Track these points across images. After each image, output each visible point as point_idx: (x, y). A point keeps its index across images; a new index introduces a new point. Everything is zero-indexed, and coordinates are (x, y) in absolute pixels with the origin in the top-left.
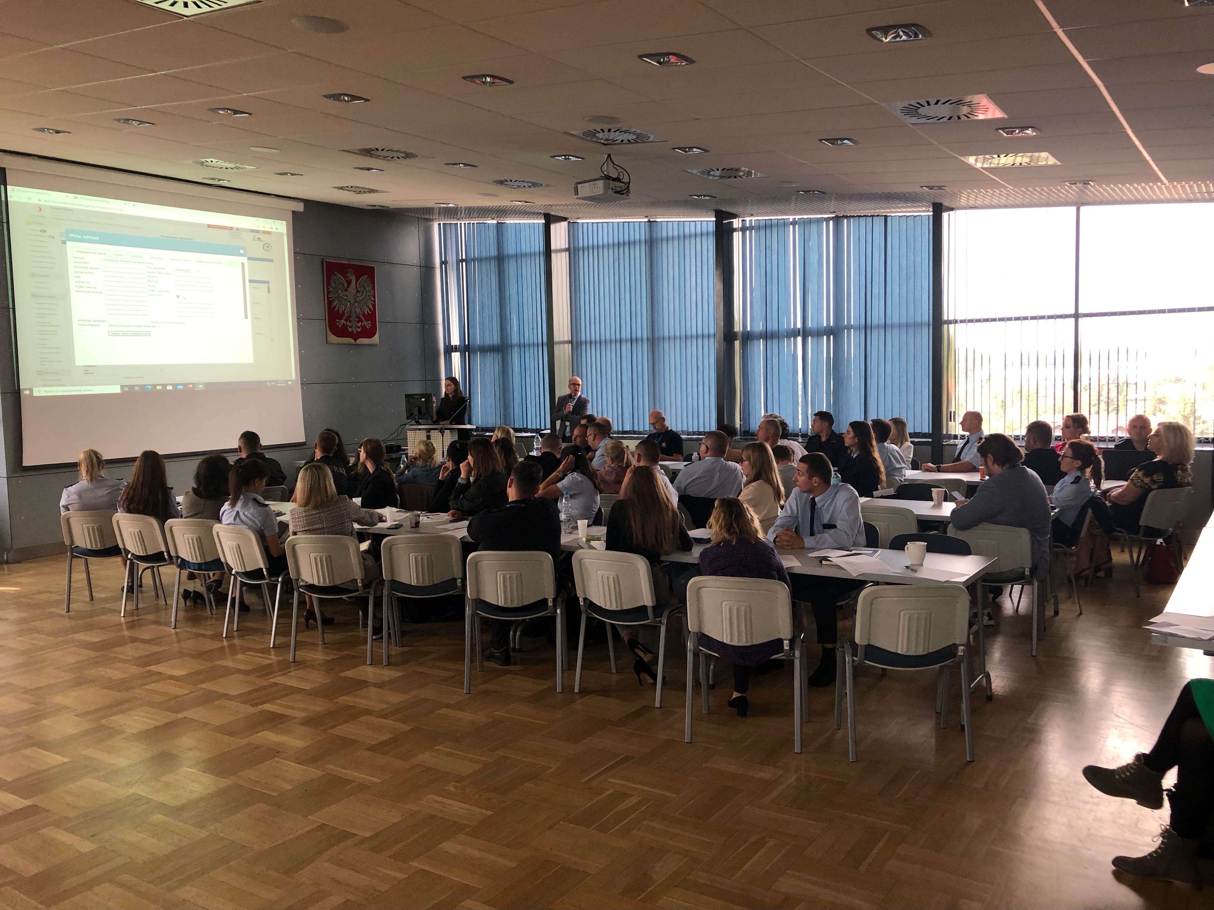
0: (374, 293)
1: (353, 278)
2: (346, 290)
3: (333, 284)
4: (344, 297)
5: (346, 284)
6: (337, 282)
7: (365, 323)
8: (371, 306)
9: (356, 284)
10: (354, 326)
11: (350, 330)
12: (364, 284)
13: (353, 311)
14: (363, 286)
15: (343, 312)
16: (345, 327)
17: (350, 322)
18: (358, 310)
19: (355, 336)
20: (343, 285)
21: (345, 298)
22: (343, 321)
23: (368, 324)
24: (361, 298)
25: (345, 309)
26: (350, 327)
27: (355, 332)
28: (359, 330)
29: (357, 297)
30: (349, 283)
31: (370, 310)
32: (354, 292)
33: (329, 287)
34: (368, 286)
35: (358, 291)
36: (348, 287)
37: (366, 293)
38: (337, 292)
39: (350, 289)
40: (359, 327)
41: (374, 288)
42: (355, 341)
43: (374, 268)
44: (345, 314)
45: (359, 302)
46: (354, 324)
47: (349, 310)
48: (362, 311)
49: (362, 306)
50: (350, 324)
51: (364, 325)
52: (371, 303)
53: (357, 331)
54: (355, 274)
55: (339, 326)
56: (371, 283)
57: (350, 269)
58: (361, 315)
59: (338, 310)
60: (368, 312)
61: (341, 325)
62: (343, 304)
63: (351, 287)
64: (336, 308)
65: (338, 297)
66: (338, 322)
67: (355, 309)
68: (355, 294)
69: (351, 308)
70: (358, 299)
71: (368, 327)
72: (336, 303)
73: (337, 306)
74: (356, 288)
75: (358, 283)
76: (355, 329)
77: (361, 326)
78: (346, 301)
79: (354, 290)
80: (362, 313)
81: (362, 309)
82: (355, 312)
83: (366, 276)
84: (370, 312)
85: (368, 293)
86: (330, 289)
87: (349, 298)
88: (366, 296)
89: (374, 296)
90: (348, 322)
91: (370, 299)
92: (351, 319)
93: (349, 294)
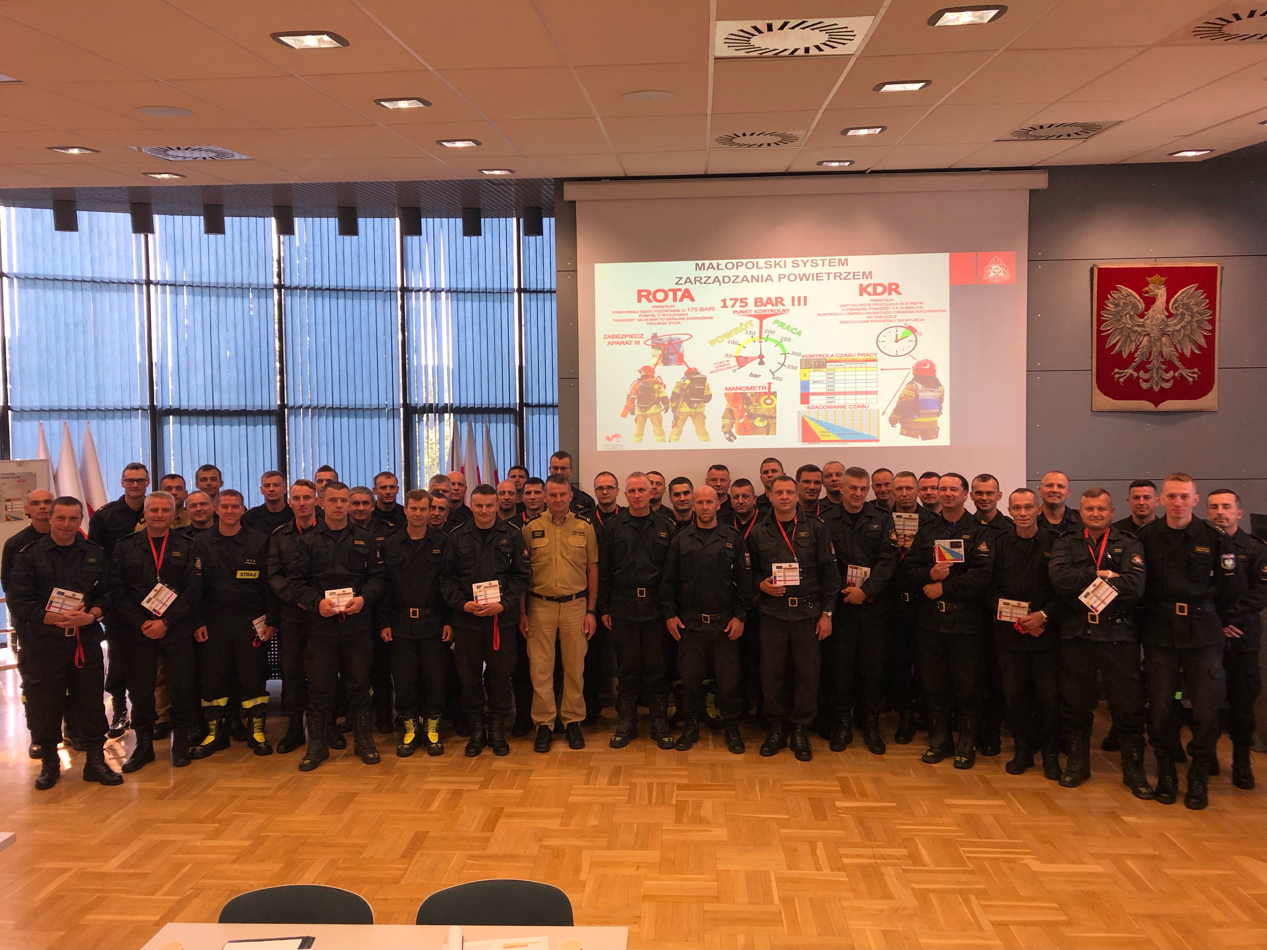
0: (1214, 315)
2: (1141, 316)
3: (1111, 307)
6: (1121, 302)
7: (1185, 372)
8: (1202, 342)
10: (1156, 378)
12: (1186, 301)
13: (1155, 351)
14: (1183, 305)
15: (1131, 355)
16: (1132, 382)
17: (1146, 371)
18: (1168, 351)
19: (1157, 397)
20: (1135, 306)
22: (1130, 371)
23: (1191, 375)
24: (1179, 327)
25: (1137, 349)
27: (1156, 389)
28: (1167, 386)
29: (1168, 326)
30: (1150, 302)
32: (1161, 316)
34: (1197, 304)
35: (1170, 315)
38: (1119, 320)
39: (1150, 313)
40: (1167, 381)
41: (1212, 306)
42: (1156, 405)
43: (1215, 269)
44: (1136, 358)
45: (1173, 334)
46: (1155, 375)
47: (1145, 350)
48: (1177, 351)
49: (1179, 341)
50: (1146, 376)
51: (1181, 375)
52: (1204, 335)
53: (1161, 387)
54: (1167, 284)
55: (1121, 380)
56: (1206, 298)
57: (1157, 277)
58: (1175, 358)
59: (1120, 353)
60: (1192, 352)
61: (1124, 378)
62: (1131, 341)
63: (1155, 308)
64: (1116, 348)
65: (1122, 329)
66: (1118, 373)
67: (1161, 347)
68: (1163, 320)
69: (1151, 346)
70: (1171, 329)
71: (1191, 380)
72: (1116, 340)
73: (1119, 344)
74: (1167, 309)
75: (1172, 300)
76: (1157, 384)
77: (1174, 377)
78: (1140, 334)
79: (1161, 314)
80: (1177, 354)
81: (1178, 347)
82: (1161, 353)
83: (1195, 286)
84: (1196, 352)
85: (1197, 317)
86: (1106, 316)
87: (1149, 329)
88: (1190, 322)
89: (1212, 322)
90: (1142, 373)
91: (1199, 327)
92: (1148, 366)
93: (1148, 321)
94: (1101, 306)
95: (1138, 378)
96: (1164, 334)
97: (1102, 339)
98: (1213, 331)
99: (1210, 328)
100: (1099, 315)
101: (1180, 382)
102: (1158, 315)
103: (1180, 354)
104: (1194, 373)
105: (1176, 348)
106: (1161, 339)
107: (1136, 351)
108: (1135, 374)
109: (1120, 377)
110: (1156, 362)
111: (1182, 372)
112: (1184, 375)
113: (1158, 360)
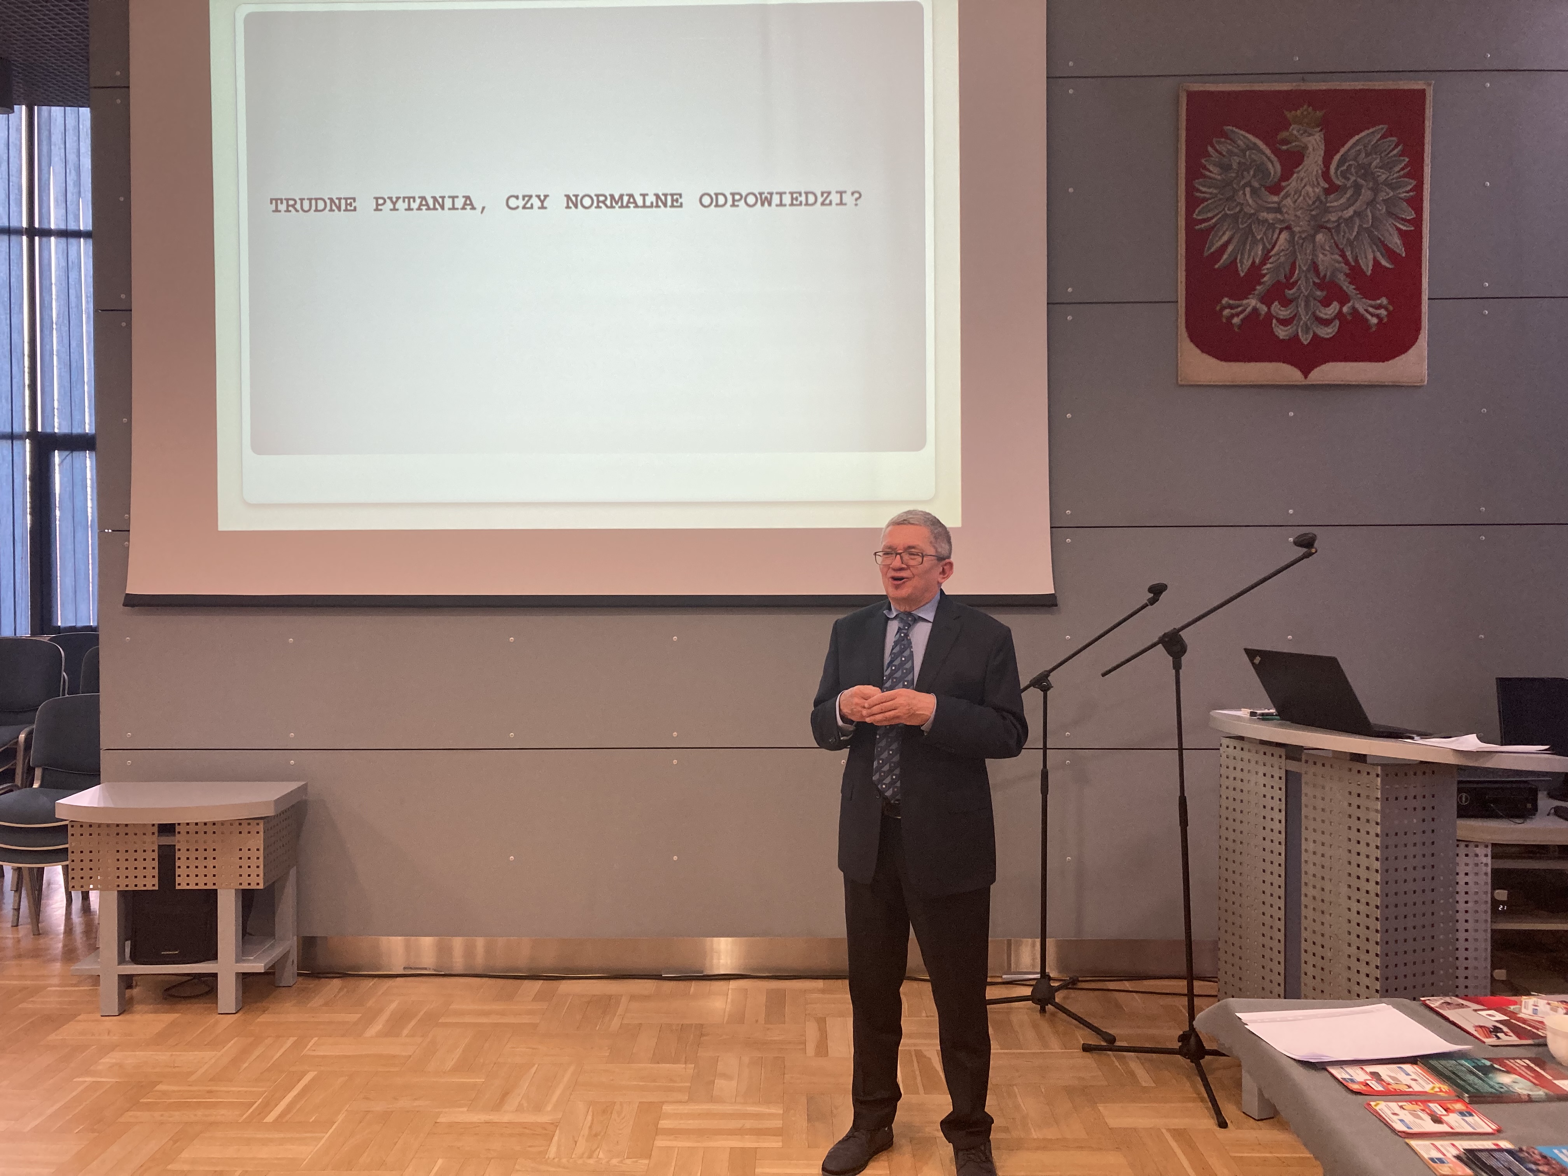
0: (1419, 188)
1: (1315, 143)
2: (1275, 189)
3: (1214, 172)
4: (1264, 215)
5: (1275, 168)
6: (1235, 161)
7: (1362, 305)
8: (1396, 243)
9: (1327, 161)
10: (1305, 317)
11: (1282, 333)
12: (1363, 159)
13: (1302, 263)
14: (1360, 166)
15: (1255, 272)
16: (1258, 324)
17: (1286, 302)
18: (1327, 260)
19: (1306, 356)
20: (1262, 171)
21: (1270, 217)
22: (1252, 302)
23: (1374, 311)
24: (1350, 212)
25: (1266, 258)
26: (1284, 322)
27: (1305, 339)
28: (1328, 332)
29: (1327, 210)
30: (1292, 160)
31: (1390, 254)
32: (1314, 190)
33: (1197, 183)
34: (1387, 166)
35: (1332, 189)
36: (1286, 175)
37: (1375, 190)
39: (1293, 184)
41: (1416, 172)
42: (1306, 373)
43: (1421, 94)
44: (1264, 275)
45: (1337, 229)
46: (1301, 310)
47: (1282, 259)
48: (1347, 263)
49: (1350, 243)
50: (1284, 313)
51: (1354, 311)
52: (1398, 229)
53: (1315, 335)
54: (1324, 124)
55: (1236, 320)
56: (1402, 153)
57: (1306, 109)
58: (1342, 277)
59: (1233, 265)
60: (1376, 263)
61: (1242, 316)
62: (1255, 242)
63: (1302, 174)
64: (1225, 257)
65: (1235, 217)
66: (1231, 307)
67: (1314, 254)
68: (1318, 198)
69: (1294, 252)
70: (1332, 217)
71: (1374, 321)
72: (1225, 238)
73: (1230, 248)
74: (1326, 175)
75: (1337, 157)
76: (1307, 329)
77: (1340, 315)
78: (1272, 227)
79: (1313, 186)
80: (1346, 269)
81: (1348, 254)
82: (1315, 267)
83: (1383, 128)
84: (1384, 263)
85: (1386, 194)
86: (1204, 190)
87: (1290, 218)
88: (1371, 203)
89: (1416, 203)
90: (1276, 307)
91: (1390, 214)
92: (1289, 293)
93: (1289, 201)
94: (1195, 170)
95: (1269, 316)
96: (1320, 227)
97: (1196, 238)
98: (1417, 222)
99: (1411, 215)
100: (1190, 189)
102: (1309, 189)
103: (1352, 268)
104: (1379, 307)
105: (1343, 255)
106: (1313, 237)
107: (1264, 262)
108: (1263, 309)
109: (1233, 316)
110: (1304, 286)
111: (1357, 306)
112: (1361, 310)
113: (1307, 279)
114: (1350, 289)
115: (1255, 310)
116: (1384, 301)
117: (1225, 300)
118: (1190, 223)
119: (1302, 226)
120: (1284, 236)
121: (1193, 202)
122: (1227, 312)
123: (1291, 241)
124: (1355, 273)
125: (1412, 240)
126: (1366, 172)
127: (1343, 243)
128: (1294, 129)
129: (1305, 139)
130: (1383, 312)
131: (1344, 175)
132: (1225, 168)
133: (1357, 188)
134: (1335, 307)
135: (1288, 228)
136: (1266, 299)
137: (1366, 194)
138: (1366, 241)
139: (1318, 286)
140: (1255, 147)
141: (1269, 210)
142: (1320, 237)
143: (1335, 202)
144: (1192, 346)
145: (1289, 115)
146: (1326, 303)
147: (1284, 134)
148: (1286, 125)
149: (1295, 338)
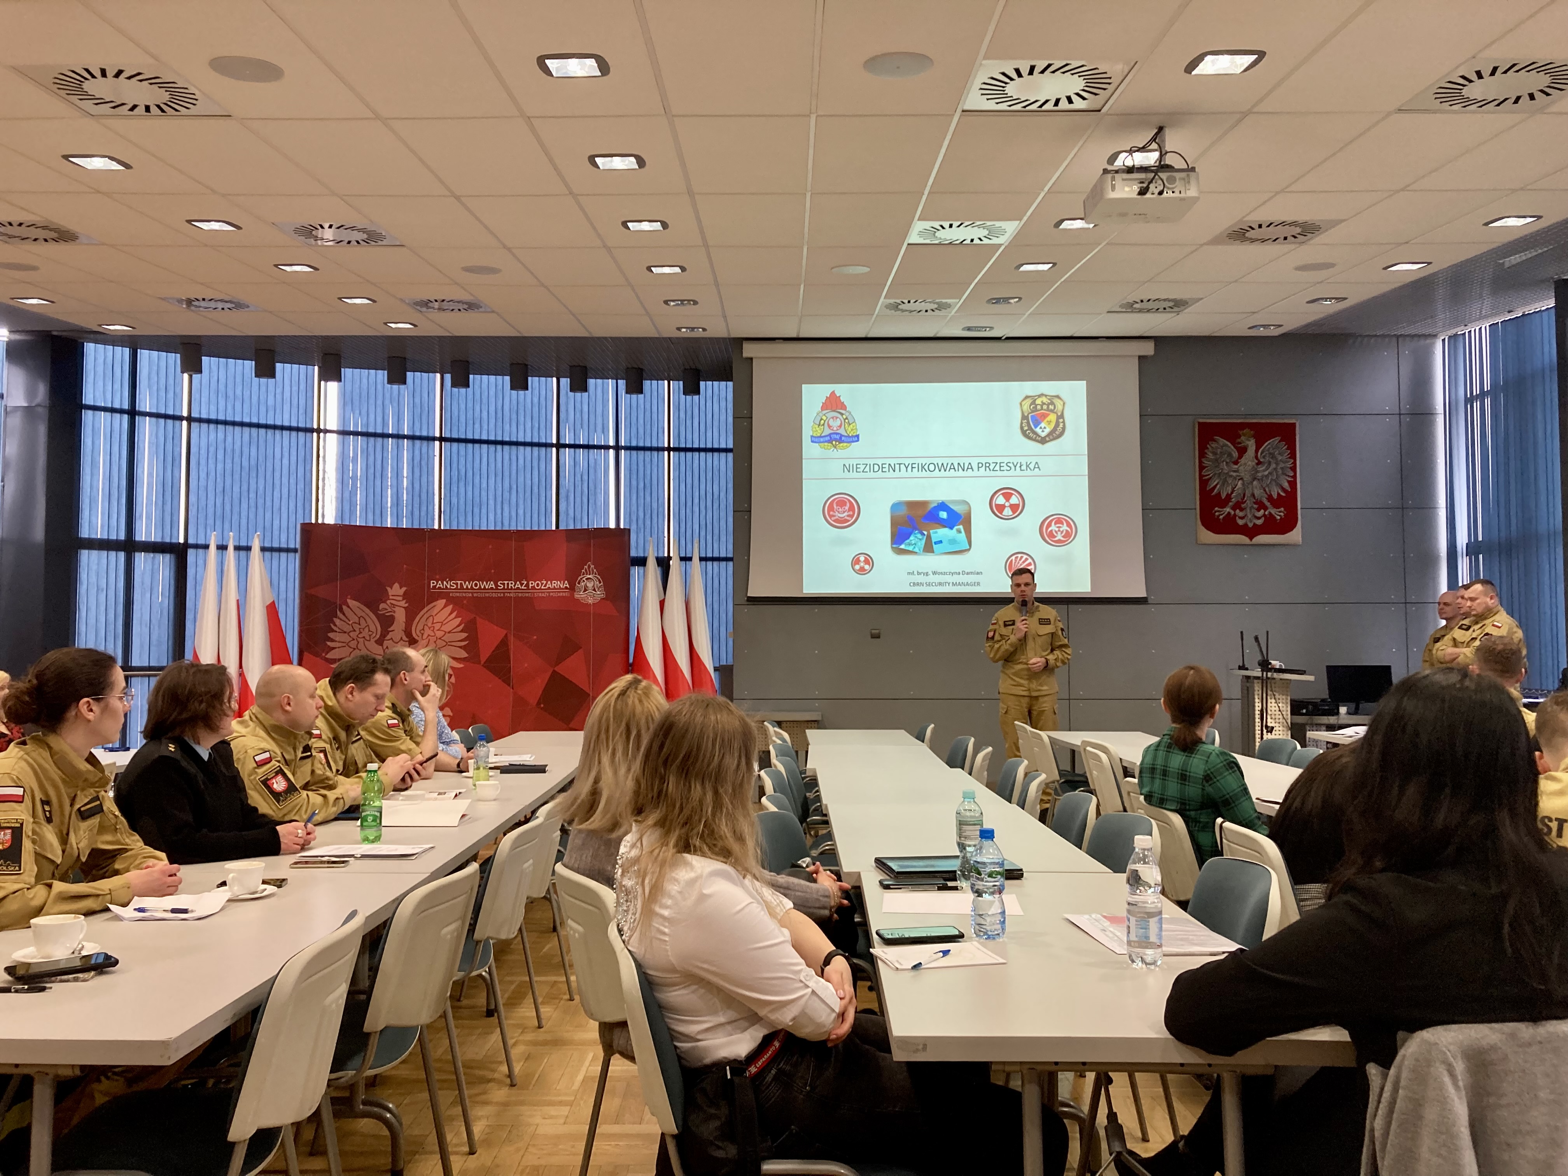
0: (1295, 463)
1: (1251, 444)
2: (1236, 463)
3: (1210, 456)
4: (1232, 473)
5: (1235, 454)
6: (1219, 451)
7: (1273, 511)
8: (1286, 485)
9: (1257, 451)
10: (1250, 516)
11: (1241, 522)
12: (1271, 451)
13: (1248, 494)
14: (1270, 454)
15: (1229, 497)
16: (1231, 519)
17: (1242, 510)
18: (1258, 493)
20: (1230, 455)
21: (1234, 474)
22: (1228, 510)
23: (1278, 514)
24: (1266, 473)
25: (1233, 491)
26: (1242, 518)
27: (1250, 525)
28: (1259, 522)
29: (1258, 472)
30: (1242, 451)
31: (1284, 490)
32: (1252, 463)
33: (1203, 460)
34: (1281, 454)
35: (1259, 463)
36: (1240, 457)
37: (1277, 464)
38: (1218, 466)
39: (1242, 461)
40: (1259, 518)
41: (1293, 456)
42: (1251, 539)
43: (1294, 425)
44: (1232, 498)
45: (1262, 480)
46: (1248, 513)
47: (1240, 492)
48: (1266, 493)
49: (1268, 485)
50: (1241, 514)
51: (1270, 513)
52: (1287, 480)
53: (1254, 524)
54: (1254, 436)
55: (1221, 517)
56: (1287, 449)
57: (1246, 431)
58: (1264, 499)
59: (1219, 494)
60: (1278, 494)
61: (1223, 515)
62: (1228, 484)
63: (1247, 457)
64: (1216, 490)
65: (1220, 474)
66: (1219, 511)
67: (1253, 490)
68: (1254, 467)
69: (1244, 489)
70: (1260, 474)
71: (1279, 518)
72: (1216, 483)
73: (1218, 487)
74: (1256, 457)
75: (1261, 450)
76: (1251, 522)
77: (1264, 515)
78: (1235, 478)
80: (1266, 496)
81: (1267, 490)
82: (1253, 495)
83: (1278, 438)
84: (1283, 494)
85: (1282, 465)
86: (1206, 462)
87: (1242, 474)
88: (1275, 469)
89: (1294, 469)
90: (1238, 511)
91: (1284, 474)
92: (1243, 506)
93: (1241, 468)
94: (1202, 455)
95: (1235, 515)
96: (1254, 479)
97: (1203, 483)
98: (1295, 477)
99: (1292, 474)
100: (1200, 462)
101: (1270, 518)
102: (1250, 463)
103: (1269, 496)
104: (1280, 512)
105: (1265, 490)
106: (1252, 483)
107: (1232, 493)
108: (1233, 513)
109: (1220, 515)
111: (1271, 511)
112: (1273, 513)
113: (1250, 501)
114: (1268, 504)
115: (1229, 513)
116: (1282, 509)
117: (1216, 509)
118: (1201, 476)
119: (1247, 478)
120: (1240, 482)
121: (1202, 468)
122: (1217, 514)
123: (1243, 484)
124: (1270, 498)
125: (1293, 484)
126: (1272, 456)
127: (1264, 485)
128: (1243, 438)
129: (1248, 442)
130: (1282, 514)
131: (1264, 457)
132: (1215, 454)
133: (1270, 463)
134: (1262, 511)
135: (1242, 479)
136: (1234, 508)
137: (1273, 466)
138: (1274, 483)
139: (1255, 503)
140: (1227, 445)
141: (1234, 471)
142: (1255, 483)
143: (1261, 468)
144: (1203, 528)
145: (1241, 432)
146: (1259, 510)
147: (1239, 440)
148: (1240, 437)
149: (1246, 525)
